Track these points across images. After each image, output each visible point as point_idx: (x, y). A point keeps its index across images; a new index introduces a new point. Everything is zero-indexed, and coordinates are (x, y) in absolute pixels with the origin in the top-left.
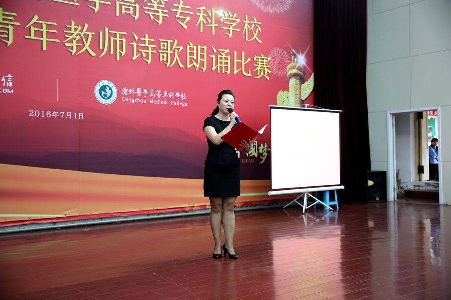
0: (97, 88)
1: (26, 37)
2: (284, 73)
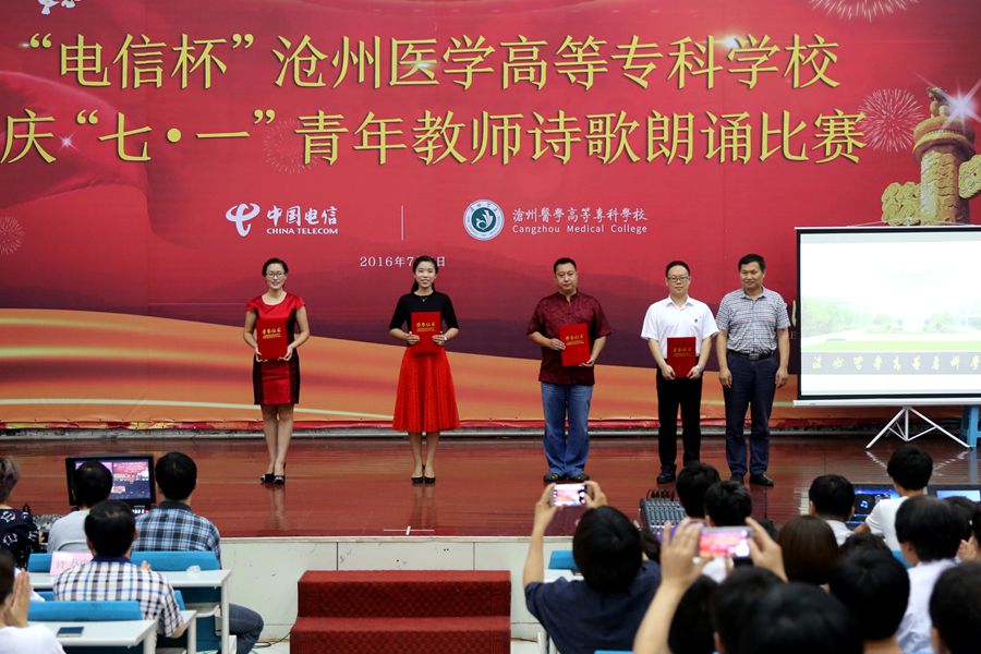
0: (469, 214)
1: (357, 148)
2: (904, 140)
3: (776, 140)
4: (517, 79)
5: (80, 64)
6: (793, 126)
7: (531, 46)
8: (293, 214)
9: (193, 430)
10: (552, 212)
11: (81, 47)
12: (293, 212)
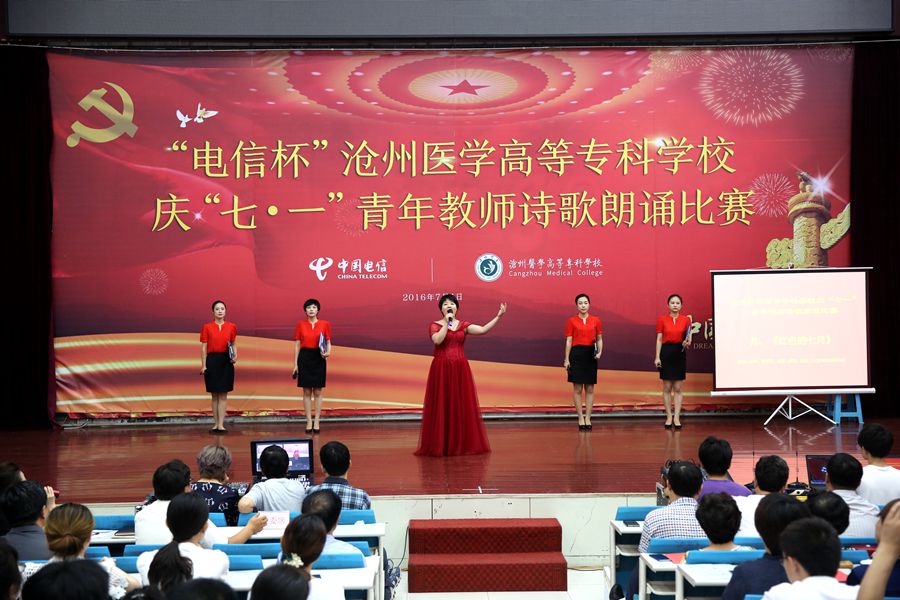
0: (478, 264)
1: (400, 218)
2: (782, 210)
3: (692, 210)
4: (511, 169)
5: (207, 161)
6: (704, 200)
7: (521, 147)
8: (356, 265)
9: (286, 416)
10: (536, 261)
11: (208, 150)
12: (356, 263)
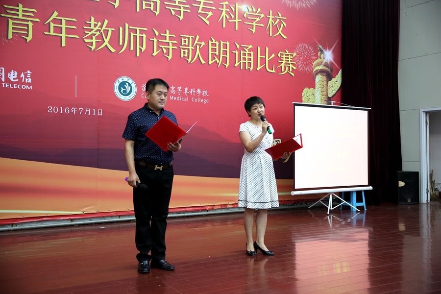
0: (117, 84)
1: (46, 33)
2: (309, 68)
3: (263, 61)
4: (144, 7)
6: (270, 55)
